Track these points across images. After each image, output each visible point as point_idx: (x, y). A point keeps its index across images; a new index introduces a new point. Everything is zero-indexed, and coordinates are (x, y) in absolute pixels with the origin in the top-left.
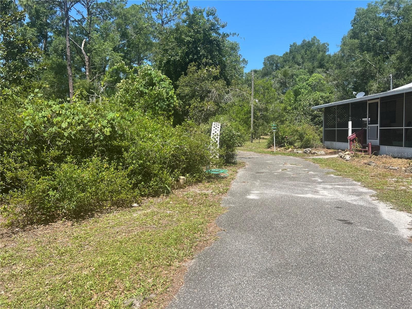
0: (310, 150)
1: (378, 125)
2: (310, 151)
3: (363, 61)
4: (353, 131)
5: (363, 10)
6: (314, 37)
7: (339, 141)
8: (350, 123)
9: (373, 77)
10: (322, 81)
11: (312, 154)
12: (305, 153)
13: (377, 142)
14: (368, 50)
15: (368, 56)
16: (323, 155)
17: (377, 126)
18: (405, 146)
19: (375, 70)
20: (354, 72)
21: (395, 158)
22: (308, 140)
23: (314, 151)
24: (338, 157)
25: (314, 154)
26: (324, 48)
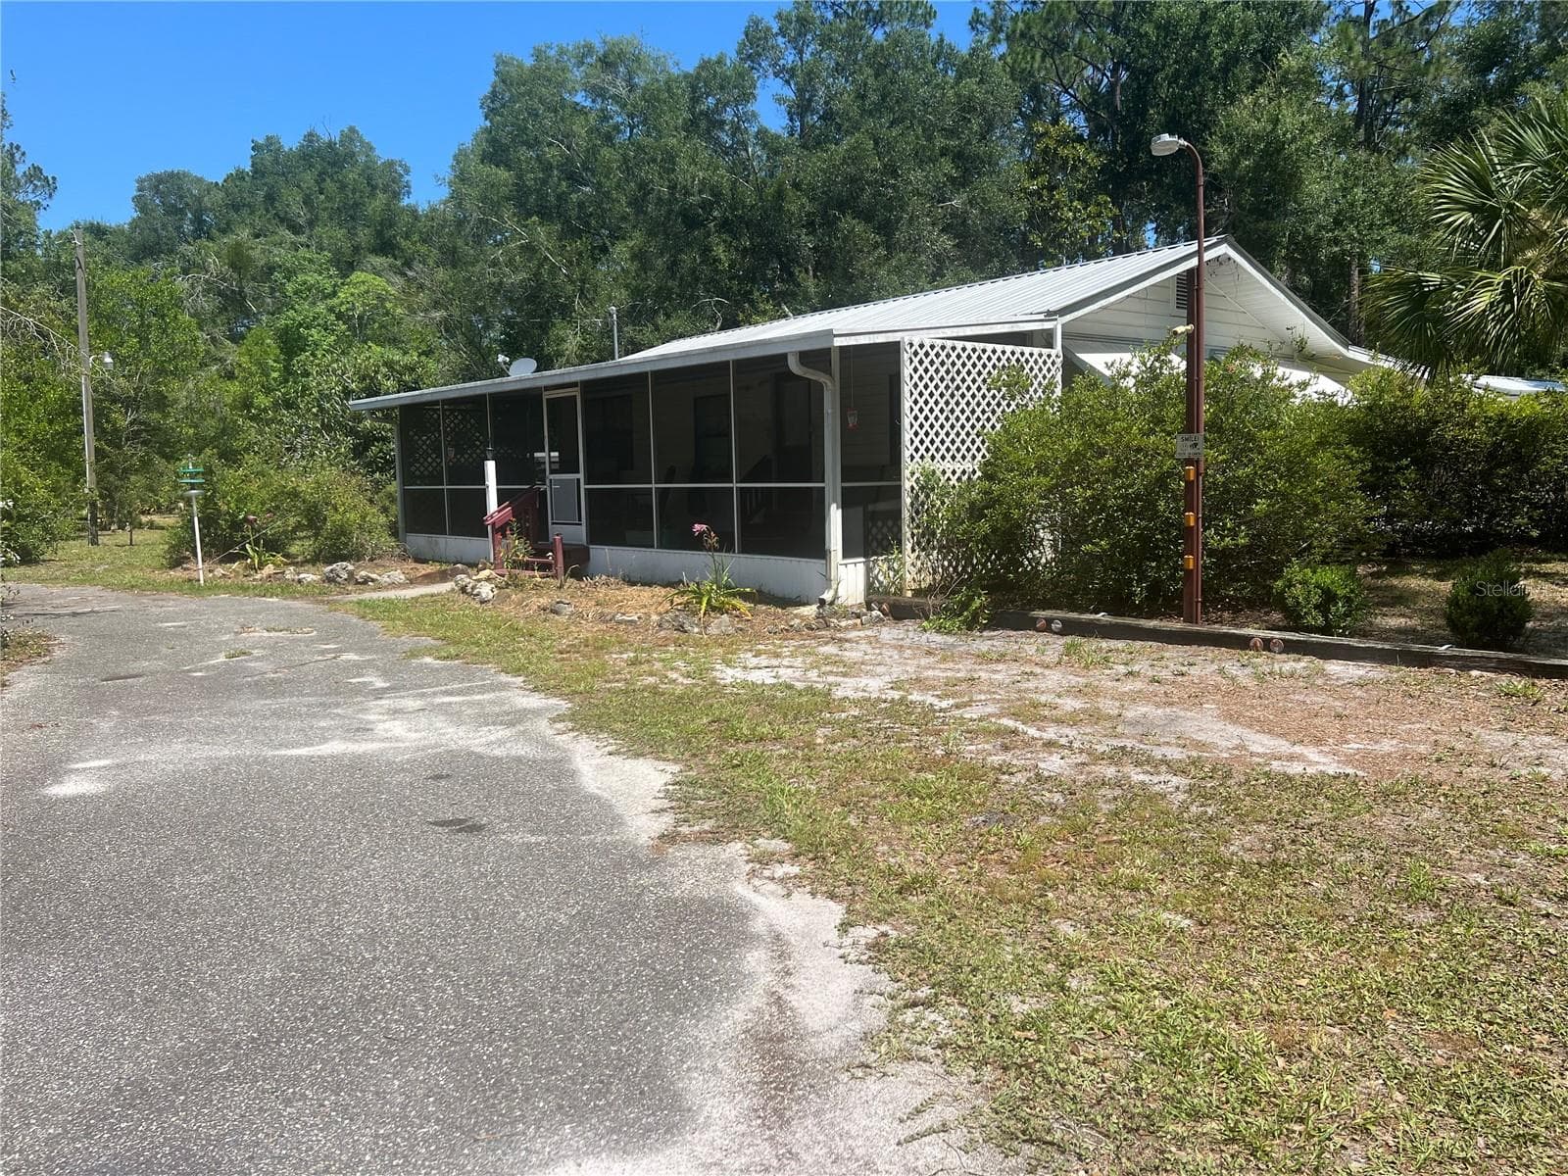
0: (351, 567)
1: (581, 476)
2: (351, 574)
3: (529, 249)
4: (502, 497)
5: (520, 66)
6: (352, 130)
7: (456, 531)
8: (491, 467)
9: (566, 311)
10: (388, 305)
11: (357, 583)
12: (330, 580)
13: (579, 533)
14: (545, 214)
15: (543, 235)
16: (400, 586)
17: (578, 480)
18: (661, 546)
19: (570, 288)
20: (501, 283)
21: (632, 583)
22: (342, 531)
23: (363, 573)
24: (453, 590)
25: (365, 582)
26: (390, 181)
